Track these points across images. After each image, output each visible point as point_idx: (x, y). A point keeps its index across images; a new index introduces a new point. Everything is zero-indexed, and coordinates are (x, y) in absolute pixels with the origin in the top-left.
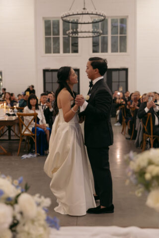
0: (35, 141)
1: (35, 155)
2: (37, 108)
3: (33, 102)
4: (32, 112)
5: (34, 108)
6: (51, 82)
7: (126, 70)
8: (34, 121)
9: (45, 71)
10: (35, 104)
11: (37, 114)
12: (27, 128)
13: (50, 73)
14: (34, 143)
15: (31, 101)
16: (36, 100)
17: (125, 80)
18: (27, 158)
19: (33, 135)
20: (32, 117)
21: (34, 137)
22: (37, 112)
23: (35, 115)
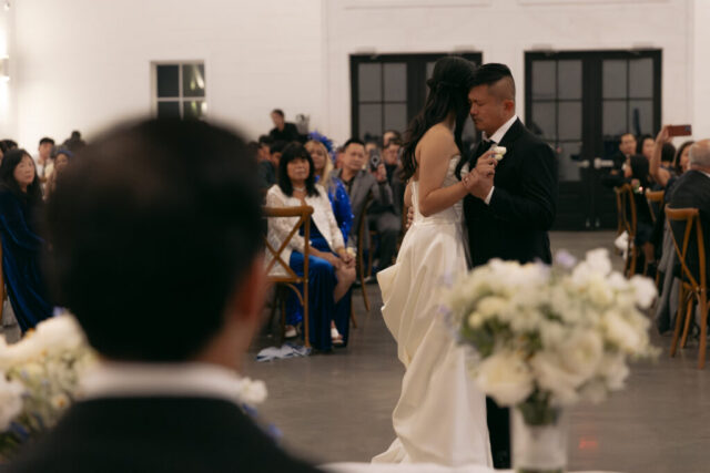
0: (305, 303)
1: (304, 351)
2: (312, 191)
3: (298, 169)
4: (294, 202)
5: (300, 189)
6: (378, 98)
7: (655, 56)
8: (301, 234)
9: (357, 61)
10: (305, 176)
11: (311, 211)
12: (278, 258)
13: (376, 67)
14: (302, 308)
15: (291, 167)
16: (307, 164)
17: (649, 93)
18: (276, 358)
19: (298, 281)
20: (296, 220)
21: (300, 286)
22: (311, 202)
23: (305, 214)
